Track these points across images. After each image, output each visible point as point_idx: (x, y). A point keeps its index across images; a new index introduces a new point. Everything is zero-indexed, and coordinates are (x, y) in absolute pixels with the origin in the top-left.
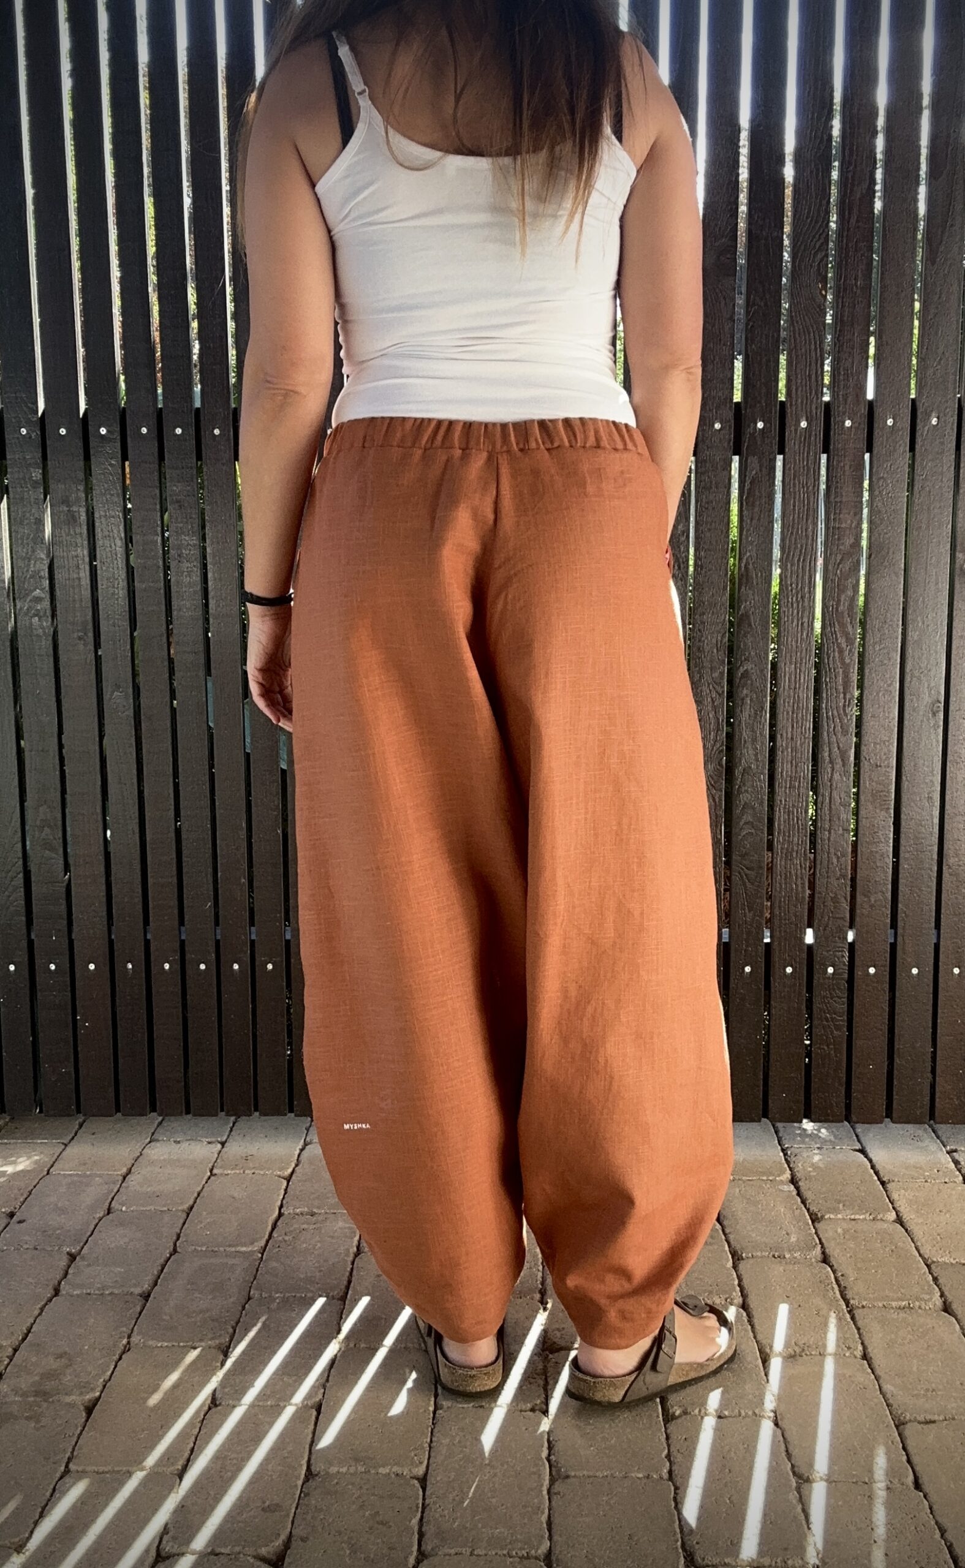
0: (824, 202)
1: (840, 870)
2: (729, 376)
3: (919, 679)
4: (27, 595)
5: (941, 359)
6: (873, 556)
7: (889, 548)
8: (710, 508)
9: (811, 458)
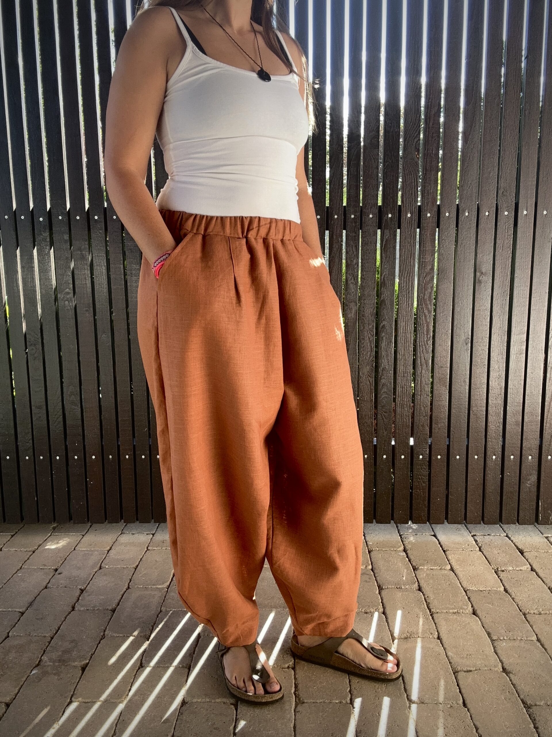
0: (418, 116)
1: (425, 413)
2: (376, 194)
3: (460, 329)
4: (63, 291)
5: (469, 187)
6: (440, 274)
7: (447, 270)
8: (368, 252)
9: (413, 230)
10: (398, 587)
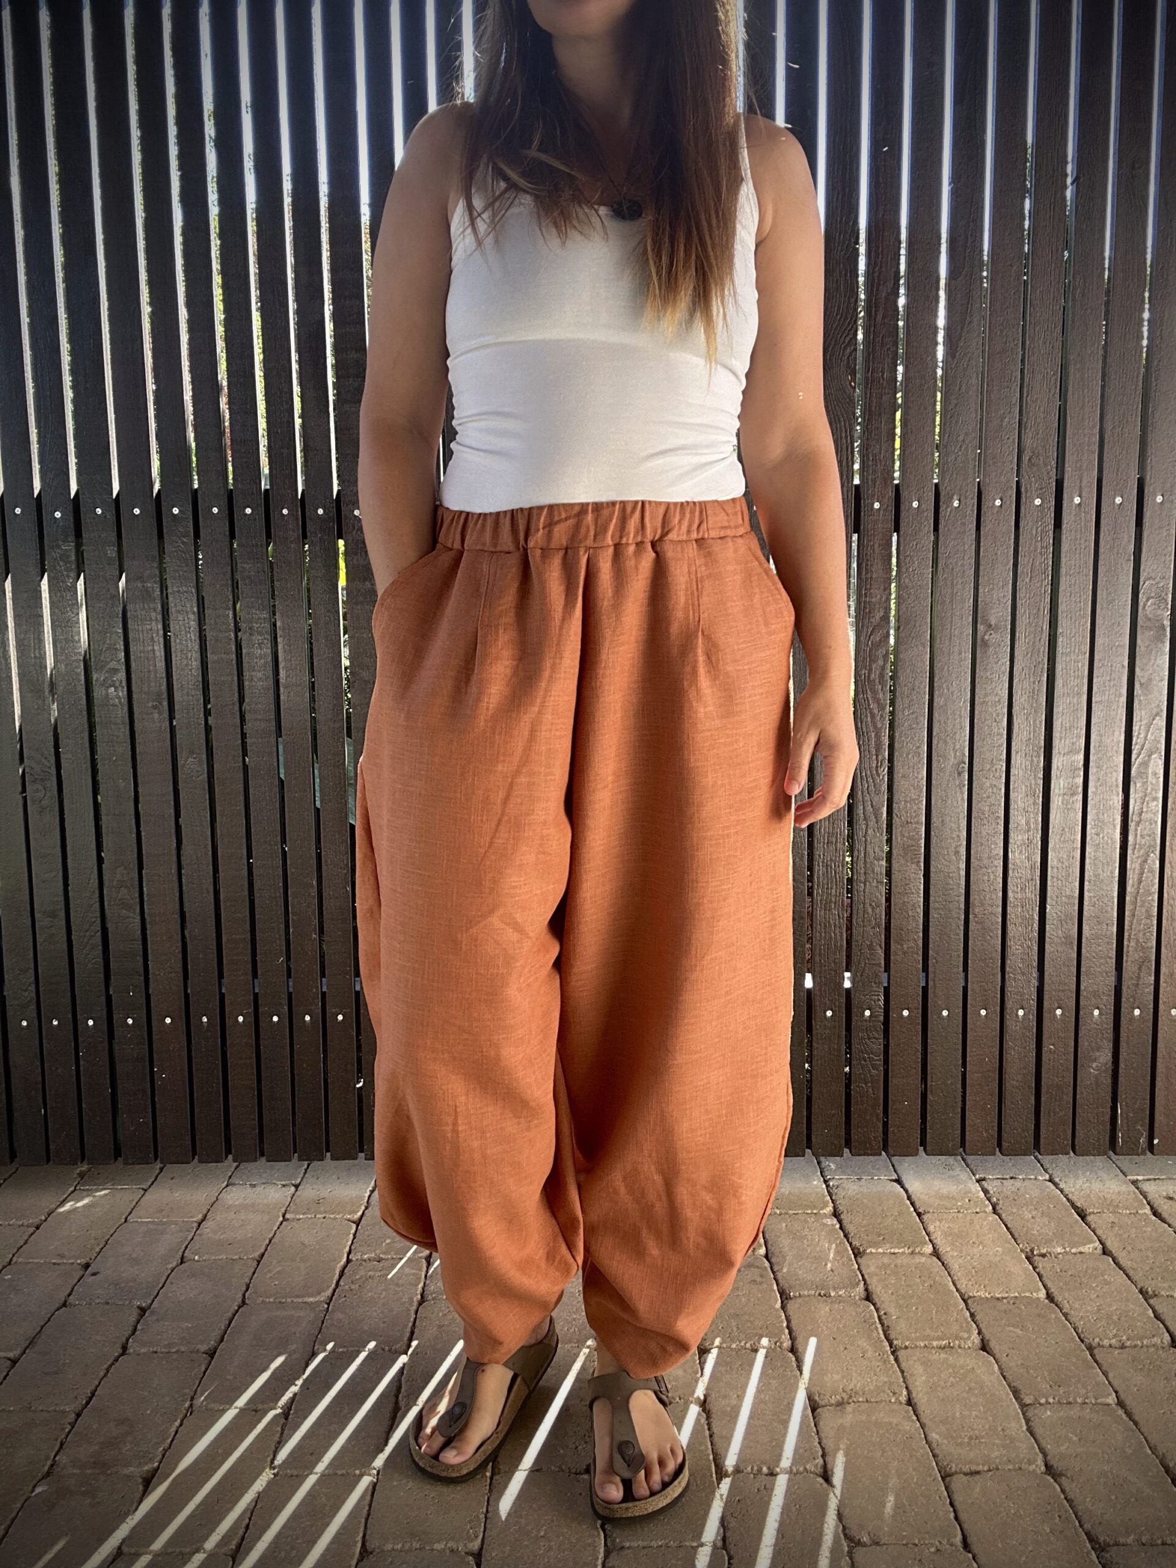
0: (853, 298)
1: (876, 919)
3: (945, 741)
4: (104, 666)
5: (961, 447)
6: (901, 627)
7: (915, 621)
10: (822, 1293)
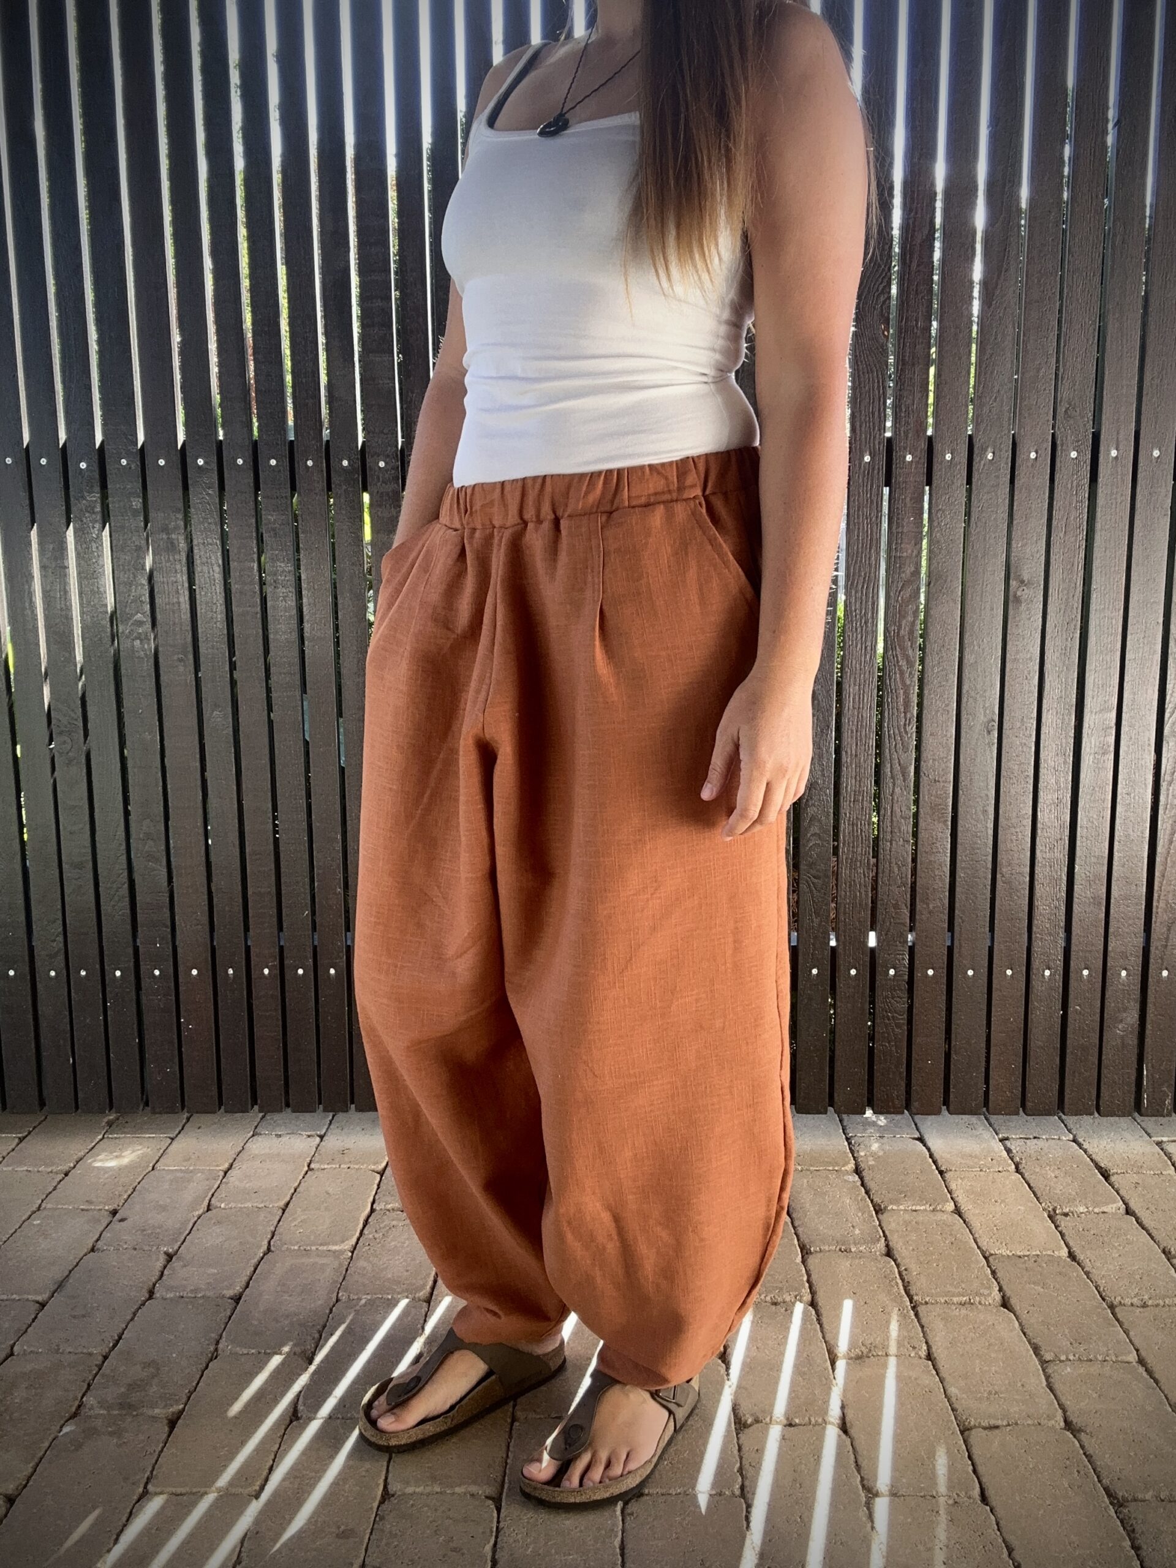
0: (887, 247)
1: (901, 878)
3: (975, 699)
4: (129, 619)
5: (996, 397)
6: (932, 585)
7: (947, 576)
9: (874, 491)
10: (843, 1248)
